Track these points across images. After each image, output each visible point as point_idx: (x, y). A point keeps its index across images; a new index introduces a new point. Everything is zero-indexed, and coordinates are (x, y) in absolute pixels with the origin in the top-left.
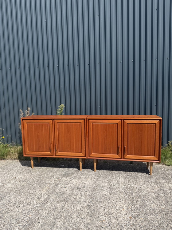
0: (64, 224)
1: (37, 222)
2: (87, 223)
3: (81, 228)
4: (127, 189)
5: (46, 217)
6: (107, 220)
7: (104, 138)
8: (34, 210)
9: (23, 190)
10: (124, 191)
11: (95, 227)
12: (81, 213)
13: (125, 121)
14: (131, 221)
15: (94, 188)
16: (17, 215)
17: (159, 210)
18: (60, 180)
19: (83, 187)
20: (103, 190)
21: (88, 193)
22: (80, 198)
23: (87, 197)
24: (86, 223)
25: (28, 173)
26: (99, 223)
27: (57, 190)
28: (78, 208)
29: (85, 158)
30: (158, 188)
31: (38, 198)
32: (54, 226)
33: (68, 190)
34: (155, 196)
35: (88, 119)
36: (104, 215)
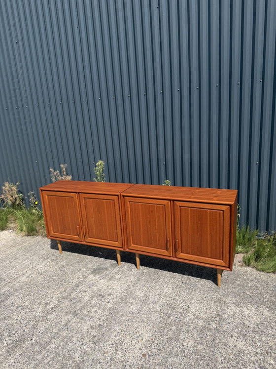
0: (58, 347)
1: (29, 339)
2: (85, 353)
3: (74, 358)
4: (166, 307)
5: (42, 333)
6: (111, 353)
7: (147, 225)
8: (33, 321)
9: (34, 289)
10: (161, 310)
11: (91, 361)
12: (85, 336)
13: (175, 202)
14: (142, 361)
15: (122, 298)
16: (12, 325)
17: (191, 352)
18: (86, 278)
19: (109, 295)
20: (132, 304)
21: (109, 305)
22: (96, 312)
23: (105, 312)
24: (83, 351)
25: (52, 261)
26: (100, 355)
27: (73, 295)
28: (85, 328)
29: (122, 249)
30: (215, 312)
31: (46, 304)
32: (45, 348)
33: (86, 297)
34: (202, 326)
35: (124, 196)
36: (112, 344)
